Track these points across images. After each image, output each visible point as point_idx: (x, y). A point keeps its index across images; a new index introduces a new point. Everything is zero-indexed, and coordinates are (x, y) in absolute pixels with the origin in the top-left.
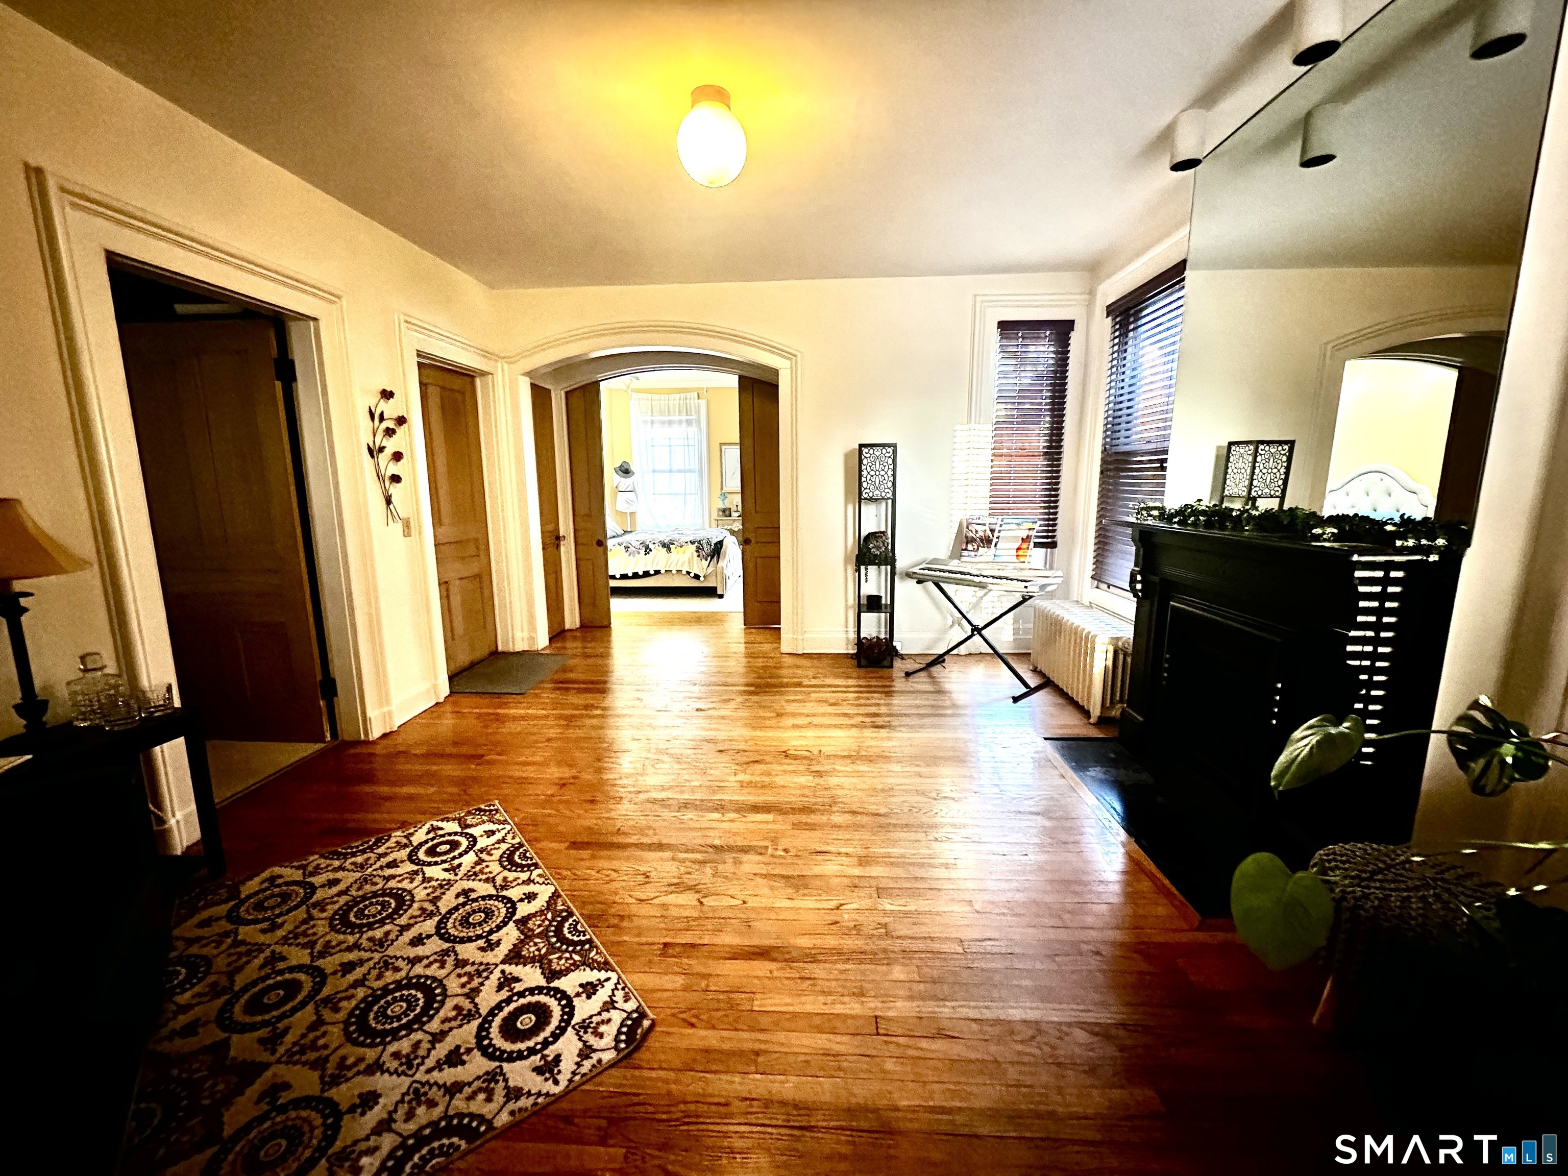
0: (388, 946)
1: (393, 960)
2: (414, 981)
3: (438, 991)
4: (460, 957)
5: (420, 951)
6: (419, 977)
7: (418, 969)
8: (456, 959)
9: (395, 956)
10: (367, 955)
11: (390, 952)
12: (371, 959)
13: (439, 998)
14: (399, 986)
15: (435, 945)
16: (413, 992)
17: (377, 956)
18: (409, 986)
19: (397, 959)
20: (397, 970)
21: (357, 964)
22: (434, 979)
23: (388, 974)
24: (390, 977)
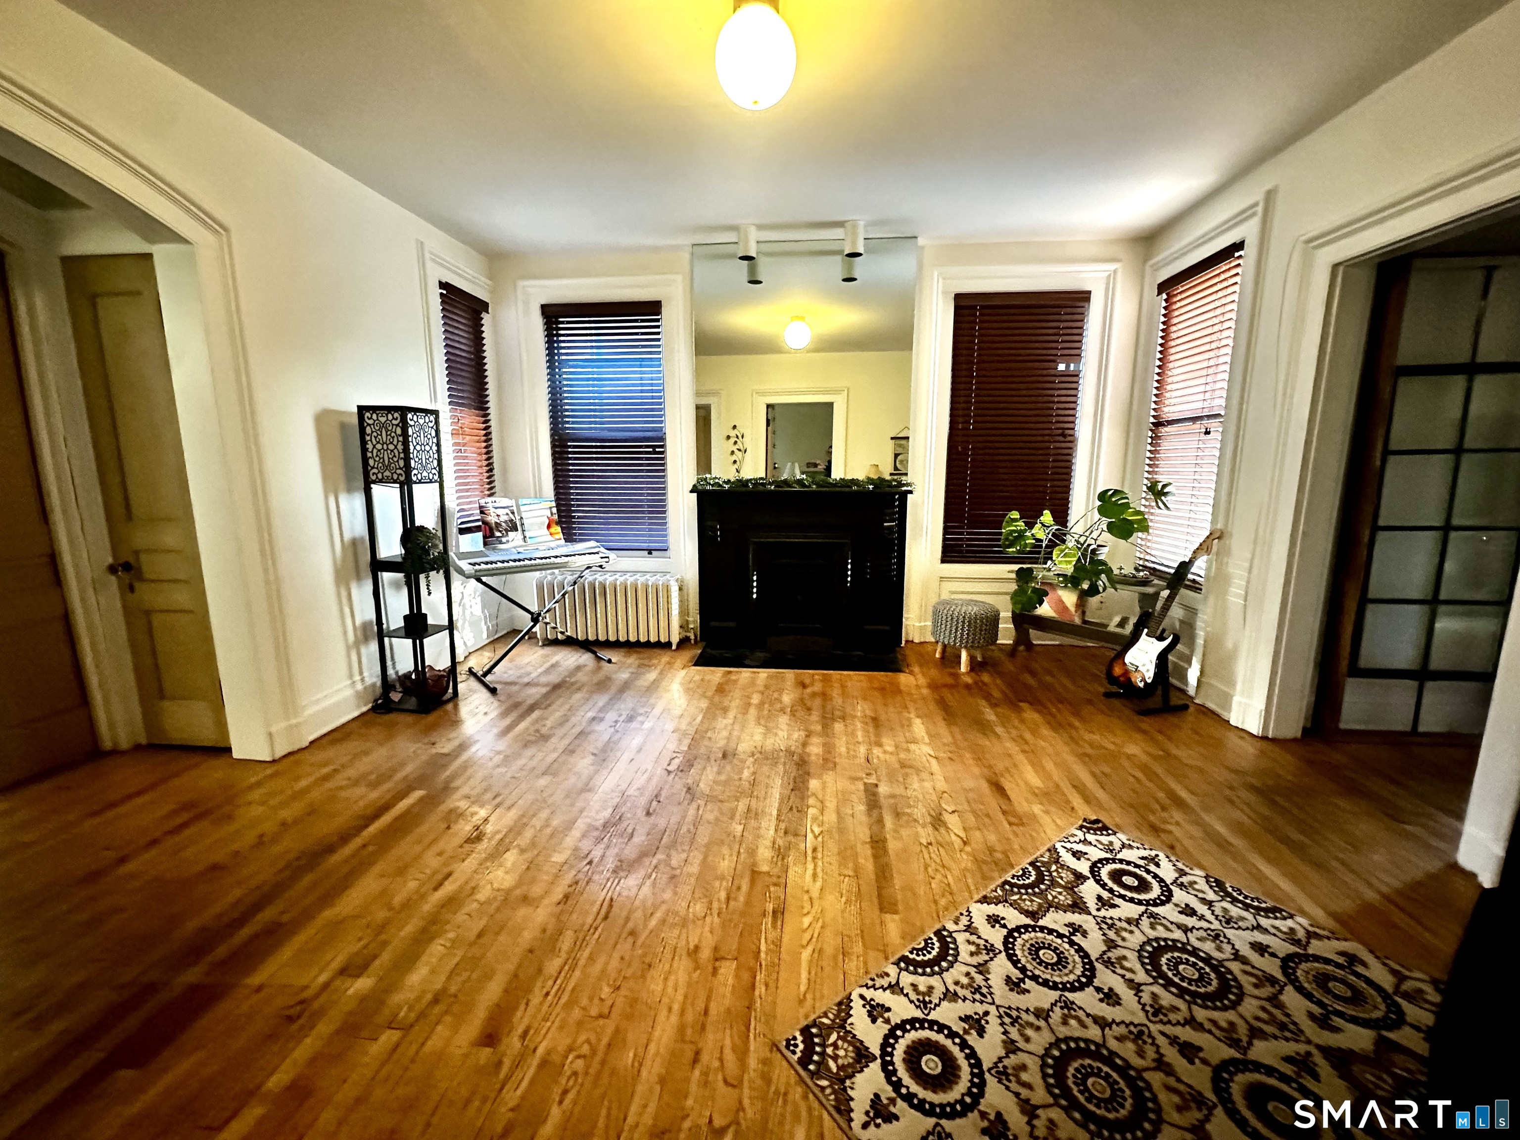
0: (1135, 1026)
1: (1148, 1008)
2: (1154, 974)
3: (1149, 949)
4: (1105, 948)
5: (1121, 988)
6: (1147, 972)
7: (1141, 976)
8: (1109, 950)
9: (1143, 1009)
10: (1161, 1040)
11: (1140, 1018)
12: (1163, 1033)
13: (1155, 945)
14: (1168, 984)
15: (1106, 978)
16: (1165, 968)
17: (1154, 1028)
18: (1163, 975)
19: (1144, 1005)
20: (1154, 996)
21: (1178, 1044)
22: (1140, 957)
23: (1164, 1003)
24: (1167, 999)
